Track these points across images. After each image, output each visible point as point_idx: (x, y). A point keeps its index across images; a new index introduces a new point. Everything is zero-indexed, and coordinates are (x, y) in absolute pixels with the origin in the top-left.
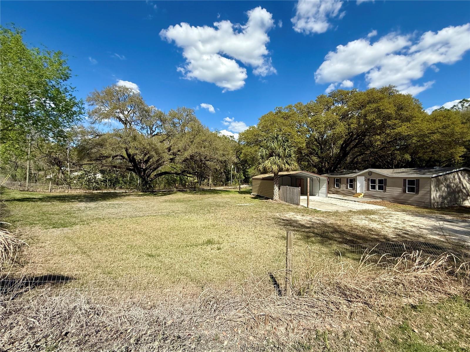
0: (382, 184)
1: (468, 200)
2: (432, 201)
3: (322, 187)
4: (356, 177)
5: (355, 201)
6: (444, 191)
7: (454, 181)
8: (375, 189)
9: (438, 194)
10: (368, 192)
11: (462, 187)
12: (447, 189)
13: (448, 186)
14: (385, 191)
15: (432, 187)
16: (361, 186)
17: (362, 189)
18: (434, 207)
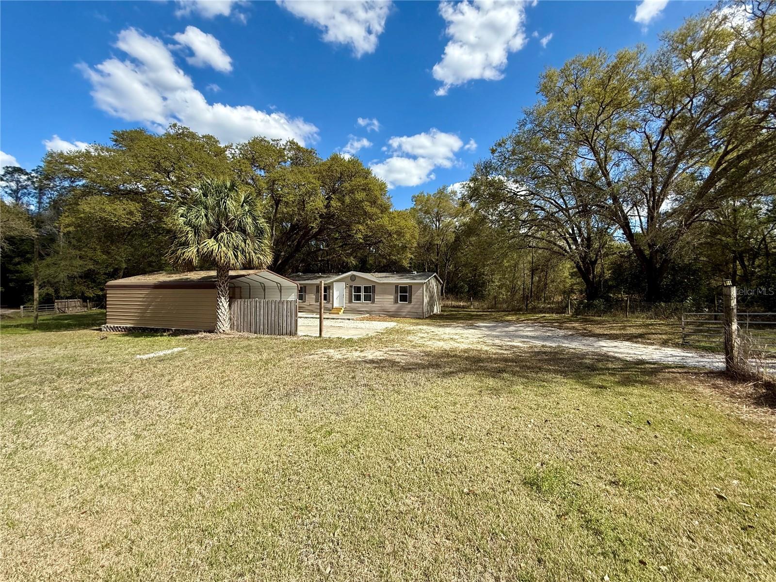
0: (370, 292)
2: (424, 310)
4: (332, 283)
5: (349, 319)
8: (360, 300)
10: (350, 305)
14: (373, 302)
15: (424, 294)
16: (341, 297)
17: (341, 301)
18: (425, 317)
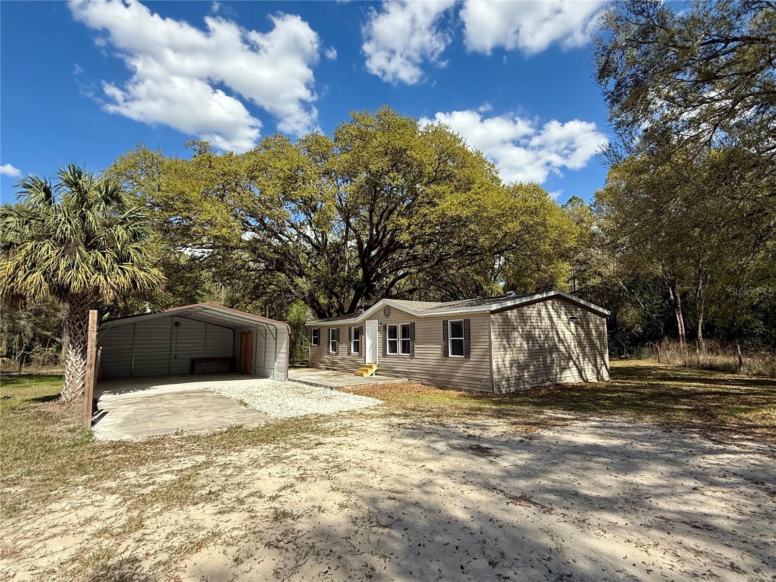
0: (408, 336)
1: (569, 368)
2: (496, 376)
3: (279, 352)
4: (364, 322)
6: (520, 349)
7: (540, 324)
8: (396, 352)
9: (508, 357)
10: (383, 360)
11: (556, 339)
12: (528, 344)
13: (529, 337)
14: (413, 355)
15: (493, 337)
16: (373, 346)
17: (374, 353)
18: (500, 391)
